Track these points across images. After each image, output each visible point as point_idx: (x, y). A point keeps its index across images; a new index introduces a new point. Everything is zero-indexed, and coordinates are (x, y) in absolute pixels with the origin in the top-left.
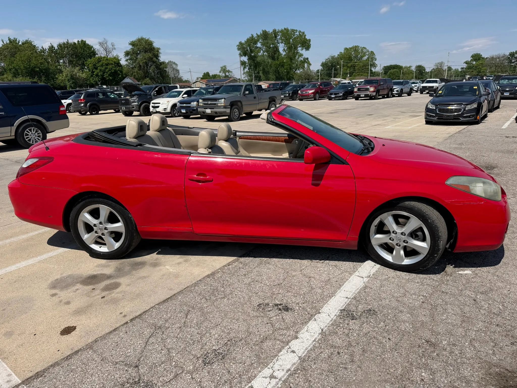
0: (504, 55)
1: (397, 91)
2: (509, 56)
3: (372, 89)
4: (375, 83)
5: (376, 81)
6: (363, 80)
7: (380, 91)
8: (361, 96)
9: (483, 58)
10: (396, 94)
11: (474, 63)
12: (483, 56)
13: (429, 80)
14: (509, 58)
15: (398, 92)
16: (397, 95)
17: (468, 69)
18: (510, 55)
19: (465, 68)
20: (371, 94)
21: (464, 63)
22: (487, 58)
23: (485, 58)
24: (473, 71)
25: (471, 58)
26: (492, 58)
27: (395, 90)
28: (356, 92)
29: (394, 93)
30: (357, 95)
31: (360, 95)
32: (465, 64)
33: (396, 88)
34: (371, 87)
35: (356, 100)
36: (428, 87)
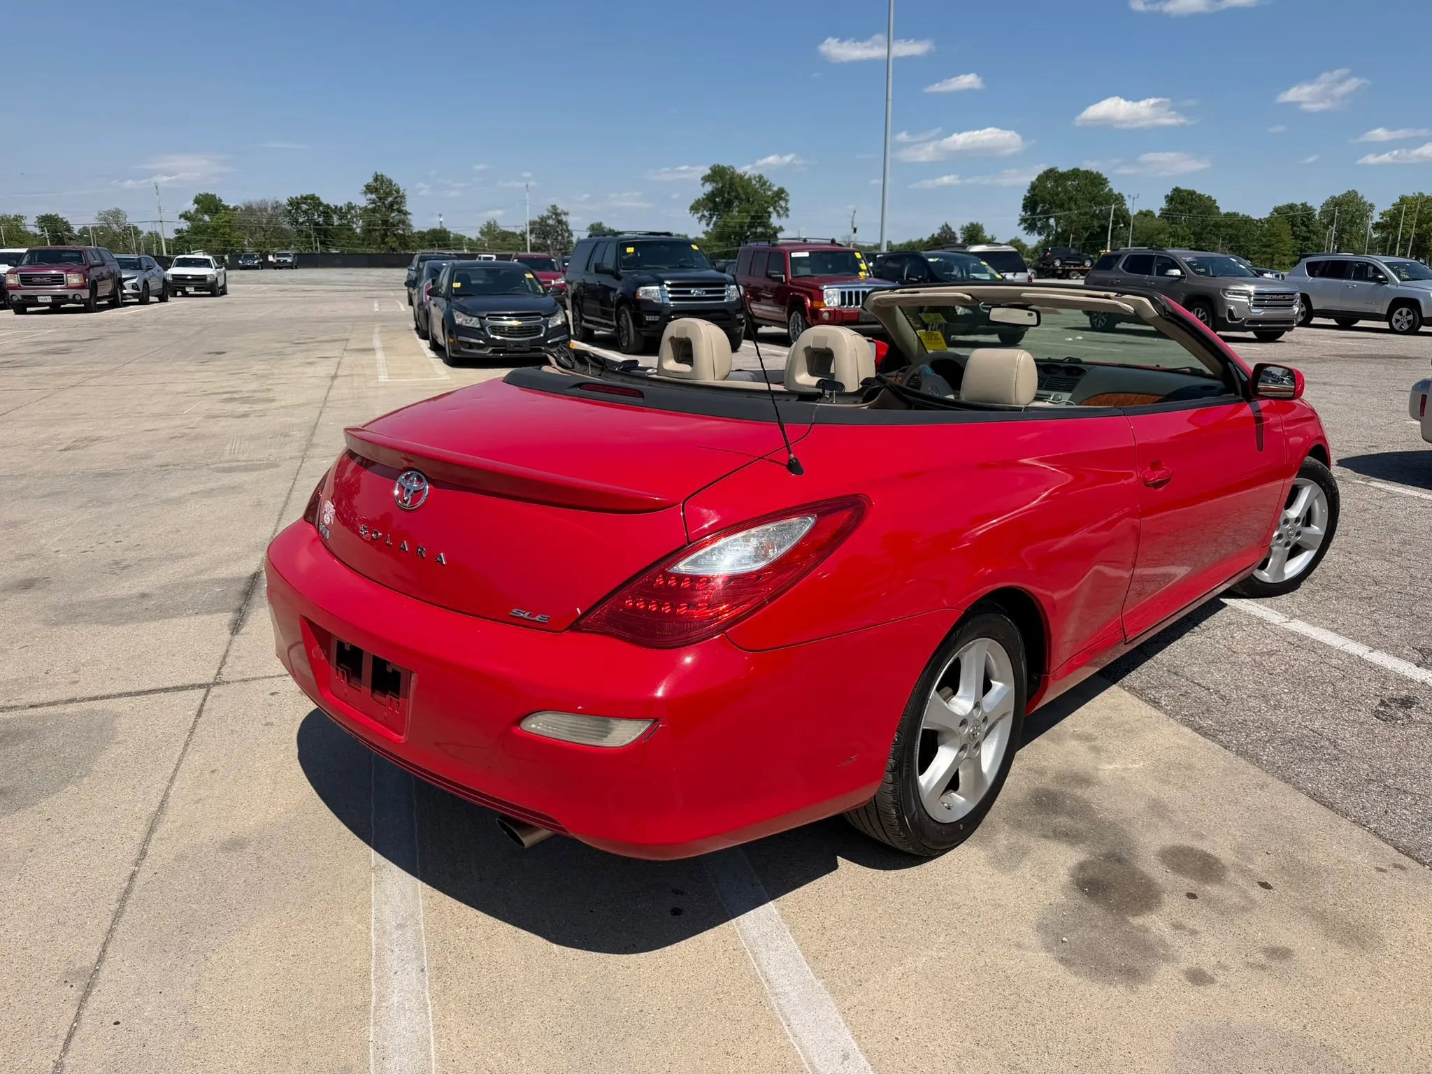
0: (277, 206)
1: (134, 286)
2: (289, 208)
3: (74, 279)
4: (72, 259)
5: (74, 255)
6: (24, 251)
7: (99, 284)
8: (40, 300)
9: (226, 208)
10: (134, 296)
11: (207, 218)
12: (225, 203)
13: (185, 258)
14: (290, 211)
15: (138, 289)
16: (137, 300)
17: (196, 234)
18: (291, 203)
19: (187, 231)
20: (74, 296)
21: (181, 216)
22: (235, 209)
23: (231, 207)
24: (210, 241)
25: (196, 206)
26: (249, 210)
27: (126, 284)
28: (14, 288)
29: (125, 291)
30: (24, 297)
31: (35, 297)
32: (182, 220)
33: (131, 280)
34: (67, 271)
35: (17, 313)
36: (189, 277)
